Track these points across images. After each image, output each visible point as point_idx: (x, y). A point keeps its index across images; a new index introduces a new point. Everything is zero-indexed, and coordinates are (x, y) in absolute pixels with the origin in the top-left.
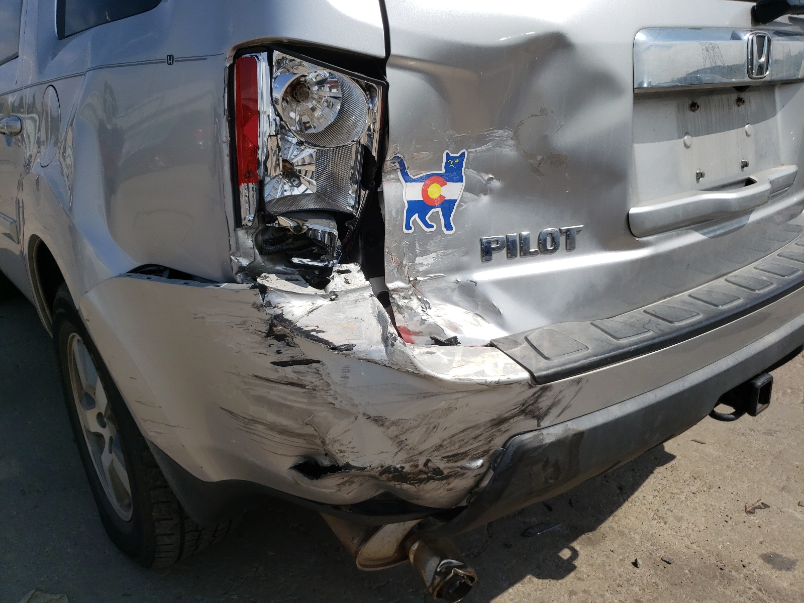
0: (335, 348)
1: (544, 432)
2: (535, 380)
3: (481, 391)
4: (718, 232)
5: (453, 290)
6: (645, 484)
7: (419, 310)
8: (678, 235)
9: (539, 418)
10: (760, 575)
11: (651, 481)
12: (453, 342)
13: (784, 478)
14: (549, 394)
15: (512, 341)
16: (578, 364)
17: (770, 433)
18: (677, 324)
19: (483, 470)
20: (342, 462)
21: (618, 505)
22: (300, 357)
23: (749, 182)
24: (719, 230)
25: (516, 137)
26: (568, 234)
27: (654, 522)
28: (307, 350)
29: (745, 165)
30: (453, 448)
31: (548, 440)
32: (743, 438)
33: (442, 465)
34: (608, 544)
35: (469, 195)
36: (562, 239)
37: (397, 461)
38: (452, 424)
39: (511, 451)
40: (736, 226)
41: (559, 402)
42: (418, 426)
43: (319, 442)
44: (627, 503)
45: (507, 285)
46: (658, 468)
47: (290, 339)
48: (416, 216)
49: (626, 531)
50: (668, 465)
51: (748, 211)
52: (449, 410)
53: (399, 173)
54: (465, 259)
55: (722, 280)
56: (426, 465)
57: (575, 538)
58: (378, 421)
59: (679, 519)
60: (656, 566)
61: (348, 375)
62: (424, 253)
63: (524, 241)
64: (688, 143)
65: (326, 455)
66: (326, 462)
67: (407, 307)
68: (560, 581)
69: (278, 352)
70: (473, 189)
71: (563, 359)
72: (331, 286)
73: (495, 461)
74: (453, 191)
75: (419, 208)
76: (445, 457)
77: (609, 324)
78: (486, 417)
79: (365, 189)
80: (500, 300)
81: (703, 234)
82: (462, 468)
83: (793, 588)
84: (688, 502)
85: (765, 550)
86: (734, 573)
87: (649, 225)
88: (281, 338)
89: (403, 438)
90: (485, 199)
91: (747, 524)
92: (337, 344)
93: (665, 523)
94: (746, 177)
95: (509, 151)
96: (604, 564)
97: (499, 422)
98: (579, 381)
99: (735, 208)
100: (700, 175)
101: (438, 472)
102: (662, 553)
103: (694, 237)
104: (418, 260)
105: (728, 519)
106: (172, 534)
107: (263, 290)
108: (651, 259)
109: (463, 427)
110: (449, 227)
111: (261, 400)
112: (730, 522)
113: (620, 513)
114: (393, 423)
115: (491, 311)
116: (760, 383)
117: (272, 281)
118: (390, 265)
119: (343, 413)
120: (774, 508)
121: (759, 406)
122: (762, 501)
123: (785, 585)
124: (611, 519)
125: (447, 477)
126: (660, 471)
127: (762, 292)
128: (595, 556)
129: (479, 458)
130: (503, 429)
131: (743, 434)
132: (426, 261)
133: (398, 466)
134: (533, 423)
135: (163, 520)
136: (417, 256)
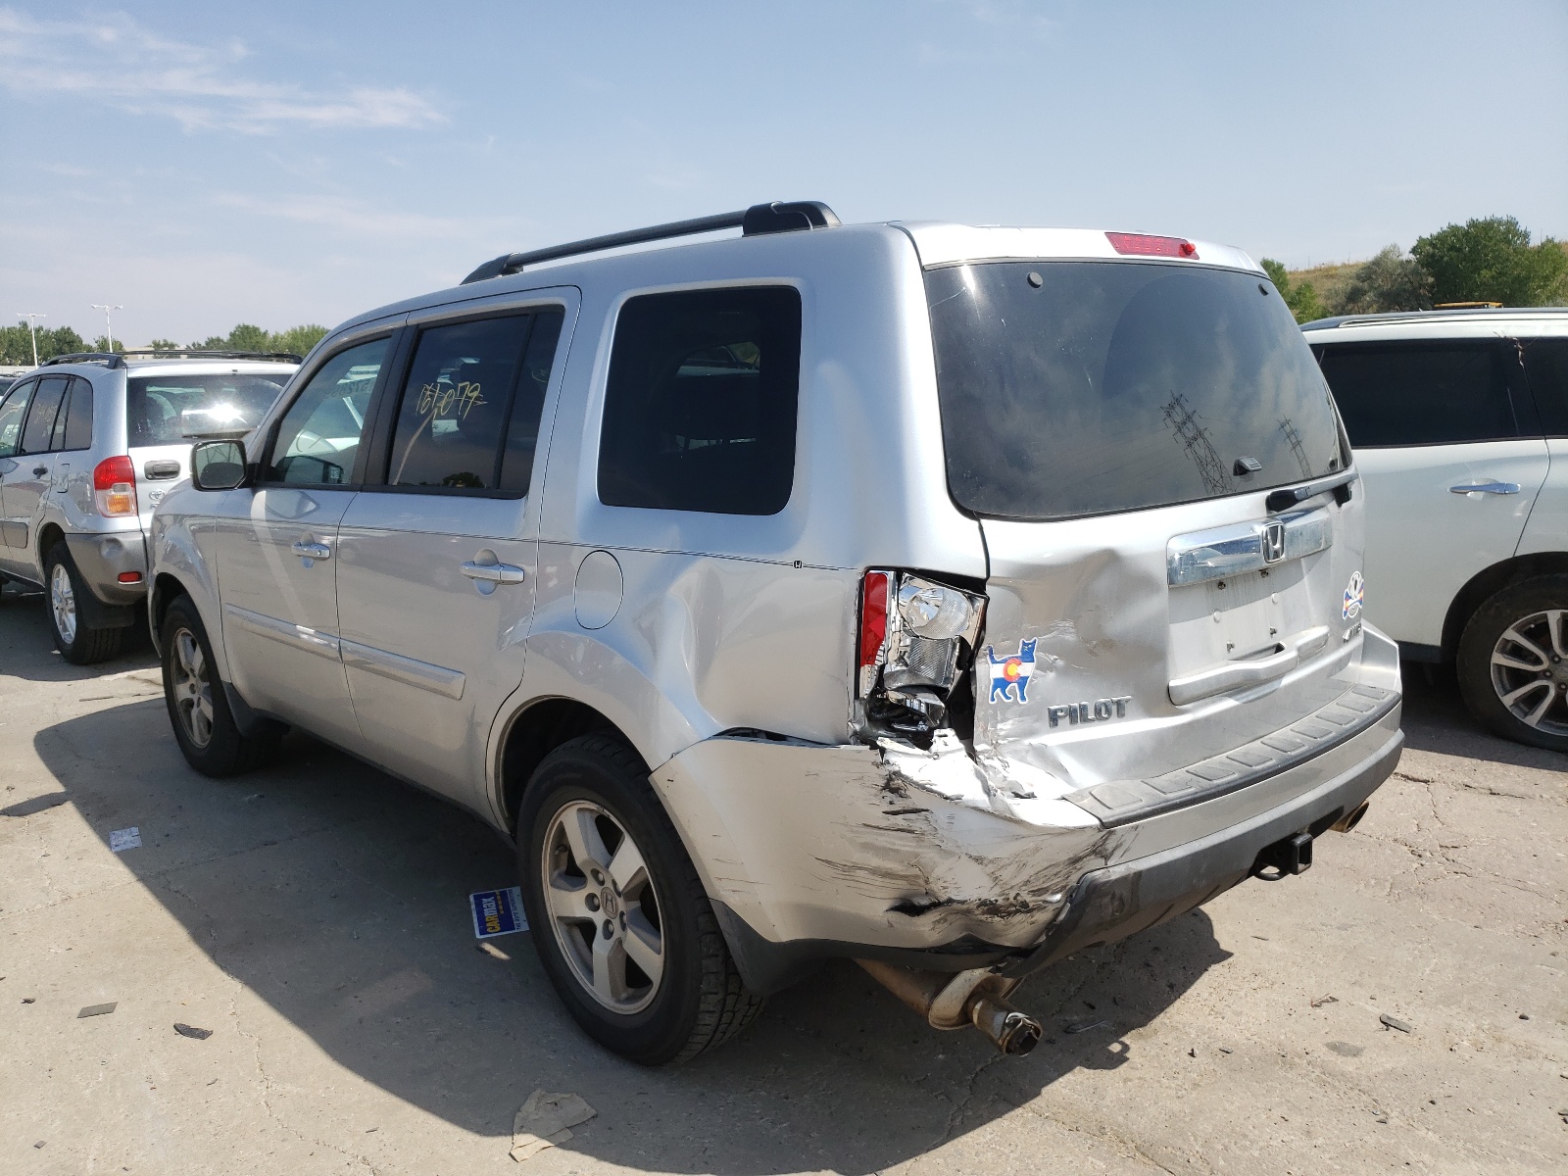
0: (947, 798)
1: (1111, 869)
2: (1104, 825)
3: (1062, 834)
4: (1250, 698)
5: (1027, 752)
6: (1198, 981)
7: (1001, 768)
8: (1214, 702)
9: (1107, 858)
10: (1323, 1061)
11: (1205, 978)
12: (1031, 796)
13: (1357, 972)
14: (1113, 837)
15: (1080, 795)
16: (1135, 813)
17: (1344, 927)
18: (1215, 782)
19: (1061, 904)
20: (943, 898)
21: (1170, 1003)
22: (911, 807)
23: (1279, 648)
24: (1252, 695)
25: (1075, 627)
26: (1118, 703)
27: (1211, 1018)
28: (917, 799)
29: (1274, 632)
30: (1038, 883)
31: (1113, 878)
32: (1313, 934)
33: (1029, 898)
34: (1161, 1038)
35: (1038, 672)
36: (1114, 708)
37: (991, 894)
38: (1039, 862)
39: (1085, 885)
40: (1268, 691)
41: (1121, 844)
42: (1011, 864)
43: (921, 882)
44: (1179, 1000)
45: (1071, 748)
46: (1213, 966)
47: (903, 792)
48: (998, 690)
49: (1181, 1026)
50: (1225, 963)
51: (1281, 676)
52: (1037, 850)
53: (988, 657)
54: (1037, 725)
55: (1258, 742)
56: (1015, 898)
57: (1125, 1033)
58: (979, 860)
59: (1239, 1014)
60: (1213, 1055)
61: (953, 821)
62: (1003, 721)
63: (1083, 708)
64: (1218, 619)
65: (927, 893)
66: (925, 902)
67: (991, 766)
68: (1113, 1071)
69: (891, 803)
70: (1043, 667)
71: (1124, 809)
72: (933, 748)
73: (1071, 896)
74: (1027, 669)
75: (1001, 684)
76: (1032, 891)
77: (1156, 782)
78: (1064, 857)
79: (960, 669)
80: (1066, 759)
81: (1237, 700)
82: (1045, 901)
83: (1358, 1071)
84: (1248, 999)
85: (1329, 1039)
86: (1296, 1060)
87: (1187, 695)
88: (895, 791)
89: (997, 874)
90: (1051, 675)
91: (1312, 1017)
92: (948, 793)
93: (1223, 1018)
94: (1275, 643)
95: (1070, 638)
96: (1158, 1055)
97: (1075, 861)
98: (1137, 827)
99: (1263, 677)
100: (1230, 646)
101: (1025, 904)
102: (1221, 1045)
103: (1229, 703)
104: (999, 726)
105: (1292, 1012)
106: (714, 1012)
107: (883, 751)
108: (1191, 725)
109: (1046, 865)
110: (1023, 698)
111: (867, 847)
112: (1294, 1015)
113: (1172, 1010)
114: (991, 862)
115: (1060, 769)
116: (1299, 841)
117: (887, 743)
118: (978, 731)
119: (949, 854)
120: (1343, 1001)
121: (1301, 866)
122: (1330, 995)
123: (1351, 1069)
124: (1162, 1015)
125: (1031, 911)
126: (1215, 969)
127: (1293, 753)
128: (1148, 1048)
129: (1057, 893)
130: (1078, 867)
131: (1313, 930)
132: (1005, 727)
133: (992, 899)
134: (1101, 862)
135: (711, 993)
136: (998, 722)
